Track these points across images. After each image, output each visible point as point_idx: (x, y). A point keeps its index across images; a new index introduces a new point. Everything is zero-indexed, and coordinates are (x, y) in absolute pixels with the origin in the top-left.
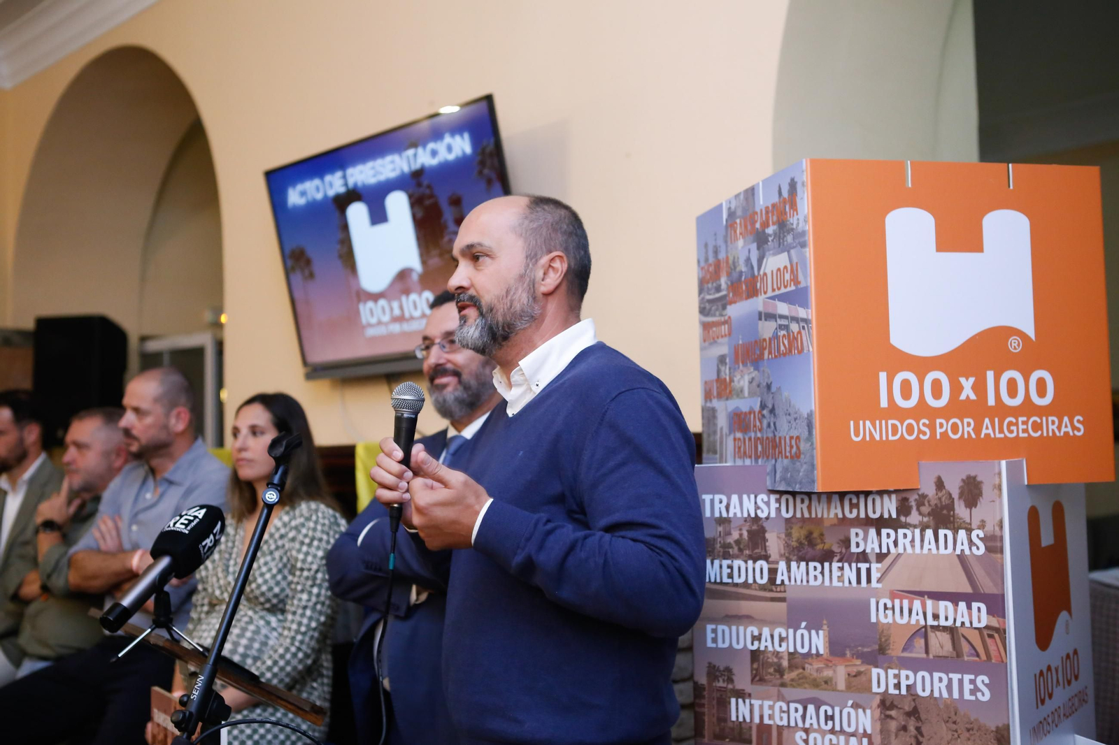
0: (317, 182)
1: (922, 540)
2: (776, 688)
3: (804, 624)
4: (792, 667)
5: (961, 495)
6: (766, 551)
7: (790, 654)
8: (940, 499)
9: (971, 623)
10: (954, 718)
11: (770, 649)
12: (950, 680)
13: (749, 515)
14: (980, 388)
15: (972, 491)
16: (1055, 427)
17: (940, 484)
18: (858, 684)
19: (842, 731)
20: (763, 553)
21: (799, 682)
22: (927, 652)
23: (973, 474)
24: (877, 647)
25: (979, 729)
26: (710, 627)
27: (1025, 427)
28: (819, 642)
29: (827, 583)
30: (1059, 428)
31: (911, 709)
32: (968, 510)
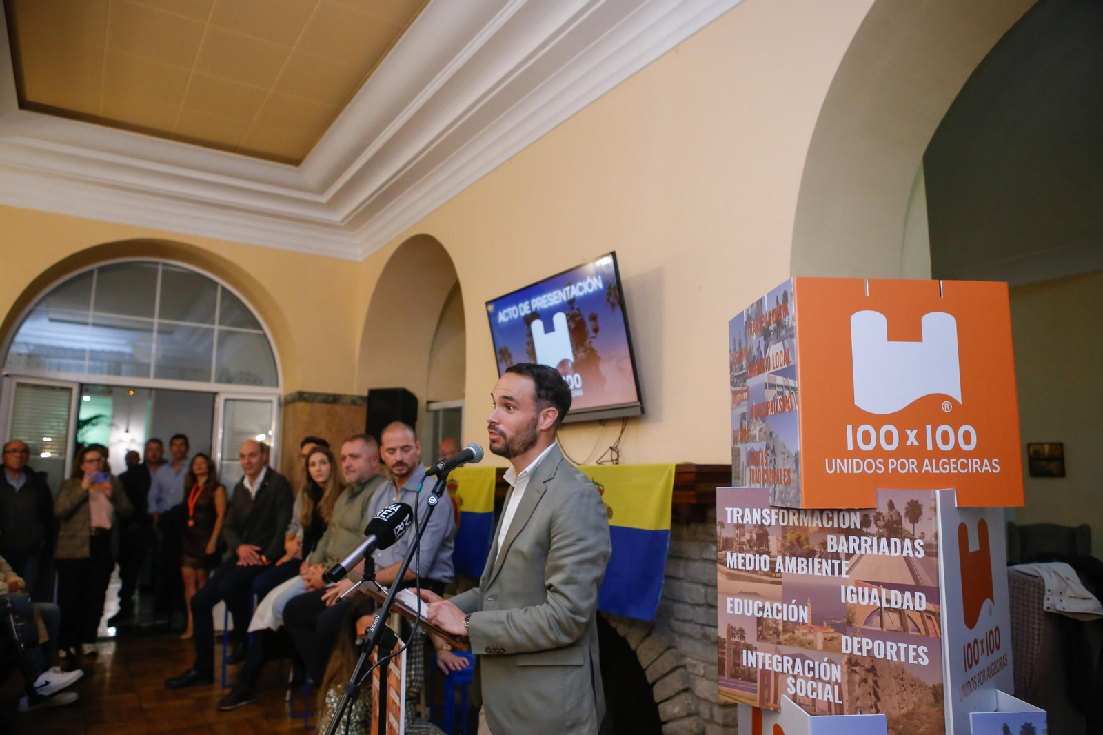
0: (515, 308)
1: (878, 545)
2: (775, 645)
3: (794, 601)
4: (785, 631)
5: (907, 514)
6: (768, 549)
7: (784, 621)
8: (891, 516)
9: (914, 607)
10: (901, 676)
11: (770, 617)
12: (899, 648)
13: (757, 523)
14: (921, 437)
15: (915, 512)
16: (977, 466)
17: (891, 506)
18: (832, 646)
19: (820, 679)
20: (767, 550)
21: (792, 641)
22: (882, 626)
23: (915, 499)
24: (845, 620)
25: (920, 686)
26: (729, 599)
27: (955, 466)
28: (804, 614)
29: (811, 573)
30: (981, 467)
31: (870, 667)
32: (912, 525)
